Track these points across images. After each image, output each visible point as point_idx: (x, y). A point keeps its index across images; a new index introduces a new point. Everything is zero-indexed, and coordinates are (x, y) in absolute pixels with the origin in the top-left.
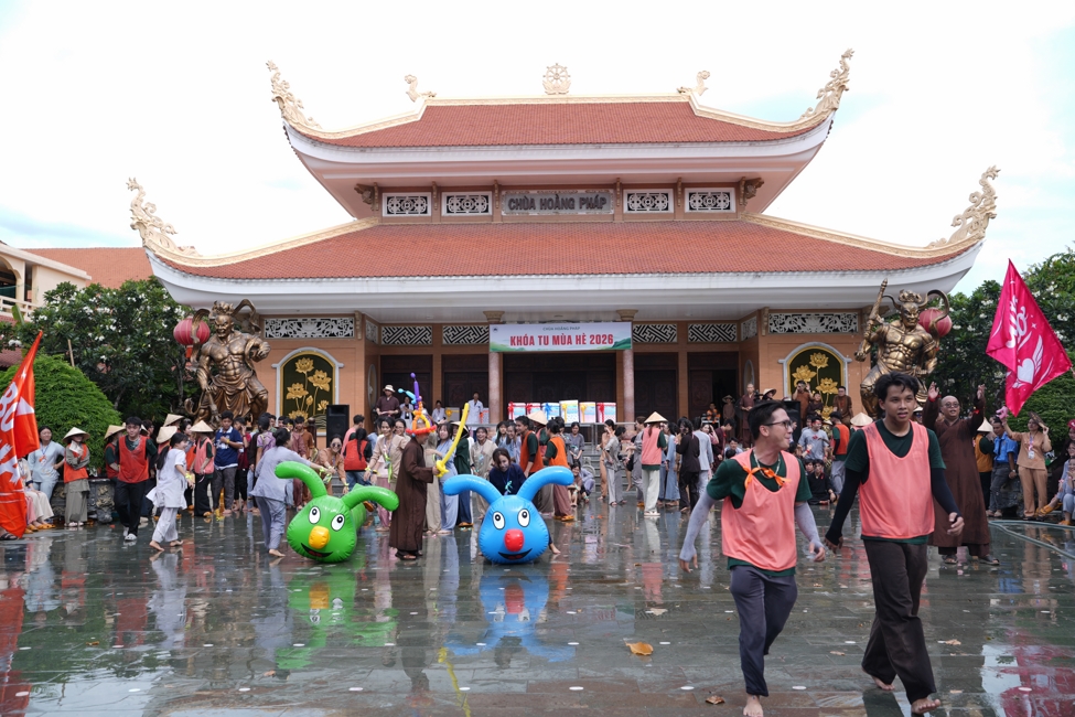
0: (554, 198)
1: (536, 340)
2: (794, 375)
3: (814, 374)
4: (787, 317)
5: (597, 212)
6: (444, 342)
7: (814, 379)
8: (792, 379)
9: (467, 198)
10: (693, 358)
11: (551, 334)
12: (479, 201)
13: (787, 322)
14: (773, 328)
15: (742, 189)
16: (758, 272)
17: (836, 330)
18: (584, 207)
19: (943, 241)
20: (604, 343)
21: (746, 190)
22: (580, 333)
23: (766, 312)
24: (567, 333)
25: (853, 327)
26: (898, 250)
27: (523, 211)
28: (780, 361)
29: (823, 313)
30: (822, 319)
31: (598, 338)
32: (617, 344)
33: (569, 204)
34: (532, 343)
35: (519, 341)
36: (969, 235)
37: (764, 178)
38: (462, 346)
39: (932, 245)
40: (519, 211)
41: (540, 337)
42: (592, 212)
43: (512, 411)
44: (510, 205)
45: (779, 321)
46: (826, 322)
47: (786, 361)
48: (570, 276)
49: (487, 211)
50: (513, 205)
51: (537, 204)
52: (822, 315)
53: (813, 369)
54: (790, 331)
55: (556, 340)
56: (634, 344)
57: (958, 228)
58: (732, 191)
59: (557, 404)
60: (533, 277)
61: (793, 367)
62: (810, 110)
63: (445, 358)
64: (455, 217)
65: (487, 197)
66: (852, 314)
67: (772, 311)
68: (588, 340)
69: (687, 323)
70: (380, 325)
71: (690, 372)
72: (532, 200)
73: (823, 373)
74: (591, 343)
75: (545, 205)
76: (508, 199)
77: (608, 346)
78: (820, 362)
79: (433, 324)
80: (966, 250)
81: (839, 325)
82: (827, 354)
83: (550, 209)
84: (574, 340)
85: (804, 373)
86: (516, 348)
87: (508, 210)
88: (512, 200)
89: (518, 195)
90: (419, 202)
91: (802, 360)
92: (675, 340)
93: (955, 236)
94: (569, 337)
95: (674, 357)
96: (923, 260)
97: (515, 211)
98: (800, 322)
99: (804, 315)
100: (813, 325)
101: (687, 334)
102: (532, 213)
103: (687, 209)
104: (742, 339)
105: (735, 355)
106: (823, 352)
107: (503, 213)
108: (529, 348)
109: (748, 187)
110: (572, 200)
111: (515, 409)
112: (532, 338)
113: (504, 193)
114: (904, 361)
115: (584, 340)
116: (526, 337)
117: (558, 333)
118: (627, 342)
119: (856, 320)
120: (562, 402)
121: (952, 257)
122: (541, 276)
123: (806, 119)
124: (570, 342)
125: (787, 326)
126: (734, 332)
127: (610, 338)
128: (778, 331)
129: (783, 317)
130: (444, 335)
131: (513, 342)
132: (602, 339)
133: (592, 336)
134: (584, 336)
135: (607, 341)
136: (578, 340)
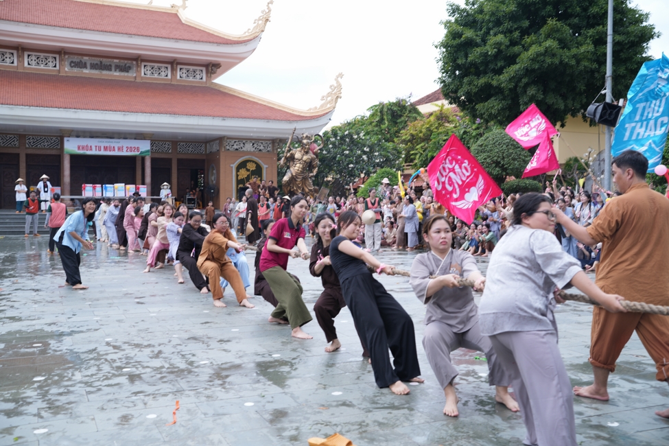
0: (99, 63)
1: (94, 148)
2: (238, 173)
3: (248, 173)
4: (235, 142)
5: (126, 74)
6: (27, 146)
7: (248, 176)
8: (237, 176)
9: (42, 57)
10: (180, 161)
11: (103, 145)
12: (50, 60)
13: (235, 145)
14: (228, 147)
15: (210, 69)
16: (224, 117)
17: (260, 150)
18: (118, 70)
19: (316, 108)
20: (134, 151)
21: (212, 70)
22: (120, 145)
23: (226, 139)
24: (112, 145)
25: (269, 149)
26: (293, 111)
27: (79, 69)
29: (254, 141)
30: (253, 144)
31: (130, 149)
32: (142, 153)
33: (108, 68)
34: (91, 149)
35: (83, 148)
36: (328, 106)
37: (222, 64)
38: (39, 149)
39: (310, 109)
40: (76, 69)
41: (96, 146)
42: (123, 74)
43: (84, 189)
44: (70, 65)
45: (231, 144)
46: (255, 145)
47: (234, 166)
48: (119, 113)
49: (55, 66)
50: (72, 65)
51: (88, 66)
52: (253, 142)
53: (248, 170)
54: (237, 149)
55: (106, 149)
56: (152, 152)
57: (324, 101)
58: (204, 69)
59: (112, 186)
60: (97, 111)
61: (238, 169)
62: (249, 29)
63: (28, 156)
64: (34, 69)
65: (55, 58)
66: (269, 142)
67: (228, 138)
68: (125, 149)
69: (177, 142)
71: (178, 170)
72: (85, 63)
73: (253, 173)
74: (127, 151)
75: (93, 67)
76: (70, 61)
77: (136, 153)
78: (252, 167)
79: (19, 135)
80: (327, 113)
81: (262, 148)
82: (256, 163)
83: (96, 69)
84: (116, 149)
85: (243, 174)
86: (81, 152)
87: (70, 68)
88: (72, 62)
89: (76, 59)
90: (8, 55)
91: (243, 165)
92: (170, 151)
93: (322, 106)
94: (114, 147)
95: (169, 161)
96: (306, 117)
97: (74, 68)
98: (242, 145)
99: (244, 141)
100: (248, 147)
101: (177, 149)
102: (86, 71)
103: (178, 77)
104: (208, 152)
105: (204, 160)
106: (253, 162)
107: (66, 69)
108: (89, 153)
109: (213, 67)
110: (110, 65)
111: (87, 188)
112: (91, 147)
113: (67, 57)
114: (303, 168)
115: (122, 149)
116: (87, 146)
117: (107, 145)
118: (147, 151)
119: (270, 146)
120: (115, 185)
121: (321, 116)
122: (101, 112)
123: (247, 34)
124: (114, 150)
125: (235, 147)
126: (203, 148)
127: (138, 149)
128: (231, 149)
129: (233, 142)
130: (27, 141)
131: (79, 148)
132: (133, 149)
133: (127, 147)
134: (122, 147)
135: (136, 150)
136: (119, 149)
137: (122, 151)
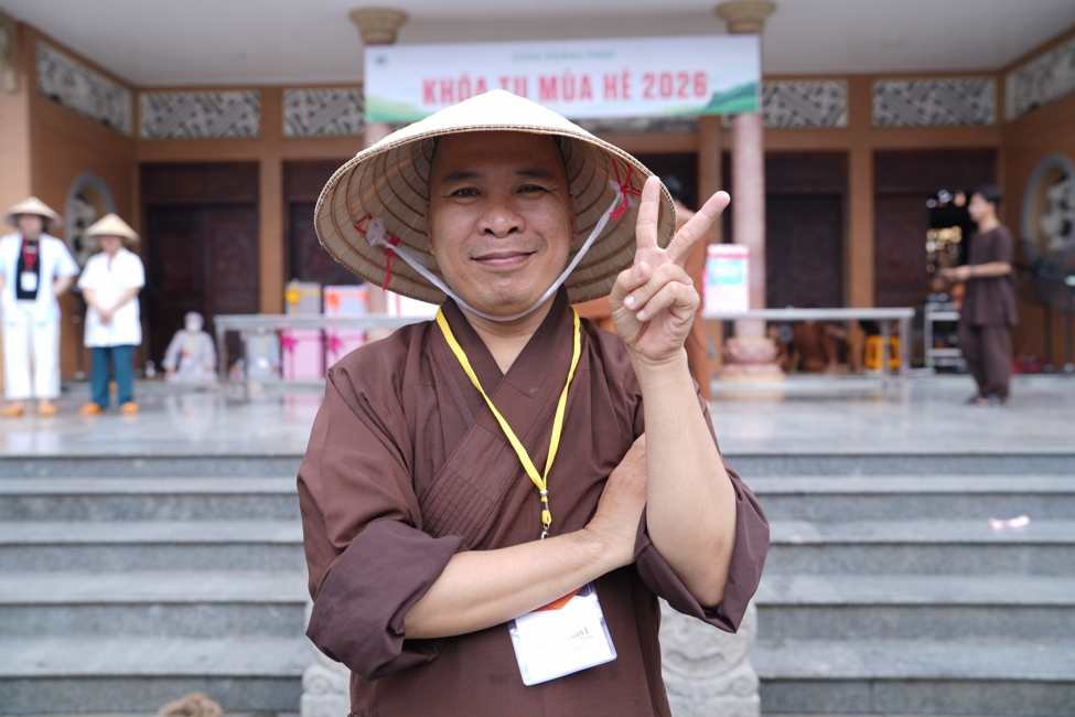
6: (288, 130)
10: (887, 164)
11: (533, 73)
20: (681, 94)
22: (614, 67)
24: (578, 69)
31: (664, 84)
32: (718, 99)
35: (447, 92)
41: (504, 79)
55: (548, 88)
56: (766, 98)
68: (637, 87)
69: (871, 77)
70: (135, 90)
71: (880, 198)
74: (647, 95)
77: (692, 103)
79: (261, 88)
84: (597, 87)
92: (842, 121)
94: (586, 80)
101: (869, 108)
104: (1011, 112)
112: (482, 81)
115: (625, 86)
116: (465, 81)
117: (553, 69)
118: (746, 91)
124: (587, 93)
126: (987, 101)
127: (699, 81)
130: (288, 113)
131: (428, 93)
132: (677, 84)
133: (649, 77)
134: (626, 76)
135: (690, 89)
136: (610, 87)
137: (626, 96)
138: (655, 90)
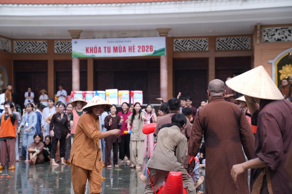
1: (103, 50)
2: (281, 71)
4: (277, 30)
6: (56, 51)
8: (279, 74)
11: (112, 45)
13: (277, 34)
14: (266, 38)
20: (147, 51)
22: (131, 44)
24: (122, 45)
28: (270, 61)
31: (143, 48)
32: (156, 52)
34: (100, 51)
35: (91, 50)
41: (105, 48)
45: (271, 33)
47: (274, 62)
48: (114, 5)
54: (279, 40)
55: (115, 49)
56: (168, 51)
60: (89, 5)
61: (280, 66)
63: (56, 62)
68: (136, 49)
69: (215, 37)
70: (12, 40)
74: (139, 51)
77: (149, 53)
79: (48, 40)
84: (127, 49)
85: (288, 71)
86: (90, 55)
92: (207, 49)
94: (124, 47)
98: (287, 33)
99: (290, 28)
101: (215, 45)
105: (249, 58)
108: (98, 55)
112: (100, 48)
115: (134, 49)
116: (96, 47)
117: (117, 45)
118: (162, 50)
122: (94, 5)
124: (125, 51)
125: (277, 36)
127: (151, 48)
128: (270, 40)
129: (274, 30)
130: (56, 47)
131: (87, 50)
132: (146, 49)
133: (139, 47)
134: (134, 47)
135: (149, 50)
136: (130, 49)
137: (134, 51)
138: (141, 50)
